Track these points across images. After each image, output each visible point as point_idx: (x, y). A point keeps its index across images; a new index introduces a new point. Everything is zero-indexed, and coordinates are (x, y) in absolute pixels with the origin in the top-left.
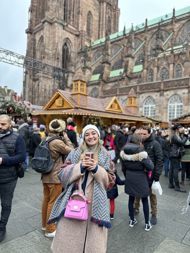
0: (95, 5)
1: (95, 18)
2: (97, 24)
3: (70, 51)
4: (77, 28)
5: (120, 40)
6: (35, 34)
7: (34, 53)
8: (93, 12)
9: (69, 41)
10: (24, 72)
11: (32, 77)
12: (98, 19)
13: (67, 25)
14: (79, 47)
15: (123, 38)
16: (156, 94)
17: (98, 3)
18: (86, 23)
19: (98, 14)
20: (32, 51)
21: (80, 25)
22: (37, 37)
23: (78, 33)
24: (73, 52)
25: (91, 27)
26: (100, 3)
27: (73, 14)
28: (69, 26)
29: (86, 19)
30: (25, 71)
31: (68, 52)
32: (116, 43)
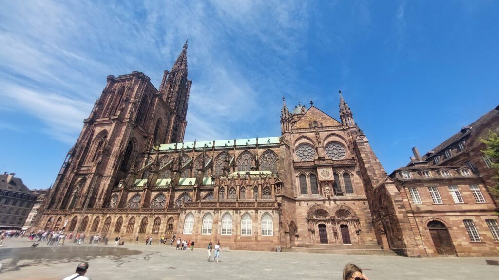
0: (166, 114)
1: (165, 124)
2: (165, 129)
3: (133, 149)
4: (146, 130)
5: (189, 151)
6: (96, 126)
7: (88, 144)
8: (163, 119)
9: (135, 140)
10: (65, 163)
11: (75, 171)
12: (167, 125)
13: (137, 126)
14: (145, 148)
15: (192, 151)
16: (232, 211)
17: (169, 113)
18: (155, 126)
19: (167, 122)
20: (87, 142)
21: (150, 128)
22: (98, 130)
23: (146, 135)
24: (137, 152)
25: (159, 131)
26: (171, 113)
27: (145, 118)
28: (139, 127)
29: (156, 124)
30: (67, 161)
31: (131, 150)
32: (186, 153)
